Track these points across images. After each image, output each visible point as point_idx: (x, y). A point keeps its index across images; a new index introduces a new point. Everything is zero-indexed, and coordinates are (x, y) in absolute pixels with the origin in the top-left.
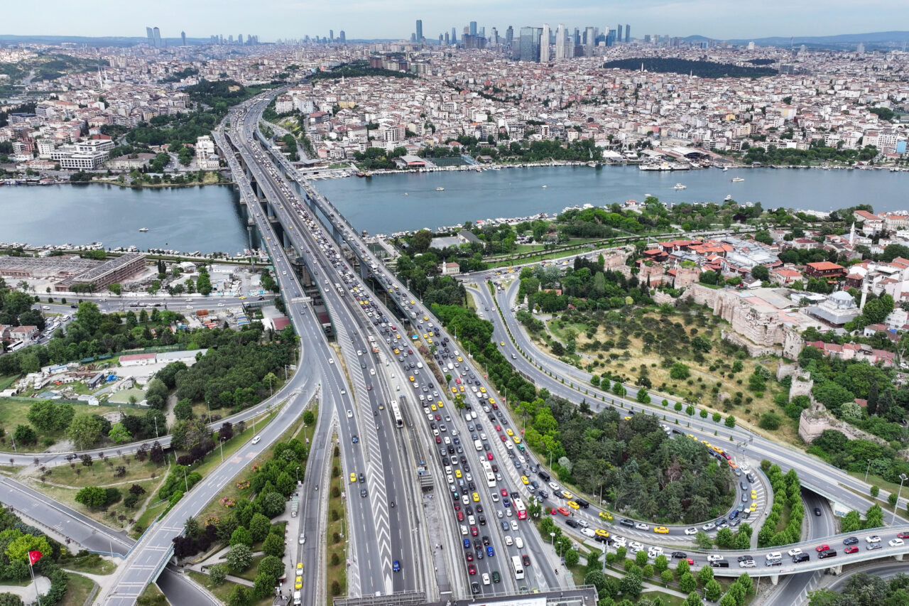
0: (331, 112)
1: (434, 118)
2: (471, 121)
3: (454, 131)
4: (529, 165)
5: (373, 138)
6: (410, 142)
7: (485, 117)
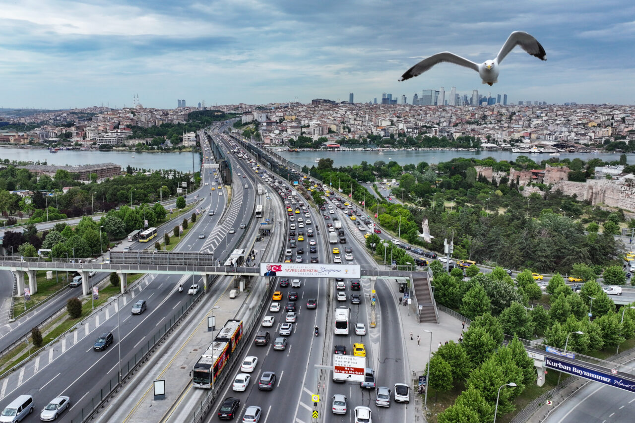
0: (278, 121)
1: (351, 124)
2: (378, 126)
3: (365, 132)
4: (420, 149)
5: (304, 133)
6: (332, 137)
7: (389, 123)
